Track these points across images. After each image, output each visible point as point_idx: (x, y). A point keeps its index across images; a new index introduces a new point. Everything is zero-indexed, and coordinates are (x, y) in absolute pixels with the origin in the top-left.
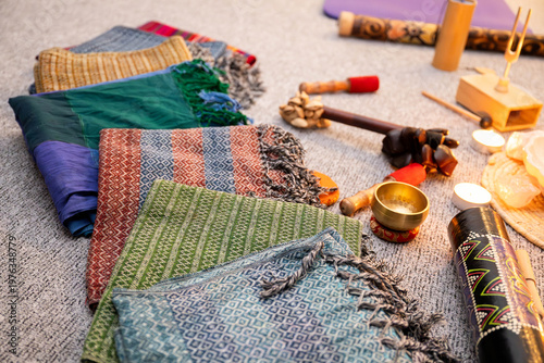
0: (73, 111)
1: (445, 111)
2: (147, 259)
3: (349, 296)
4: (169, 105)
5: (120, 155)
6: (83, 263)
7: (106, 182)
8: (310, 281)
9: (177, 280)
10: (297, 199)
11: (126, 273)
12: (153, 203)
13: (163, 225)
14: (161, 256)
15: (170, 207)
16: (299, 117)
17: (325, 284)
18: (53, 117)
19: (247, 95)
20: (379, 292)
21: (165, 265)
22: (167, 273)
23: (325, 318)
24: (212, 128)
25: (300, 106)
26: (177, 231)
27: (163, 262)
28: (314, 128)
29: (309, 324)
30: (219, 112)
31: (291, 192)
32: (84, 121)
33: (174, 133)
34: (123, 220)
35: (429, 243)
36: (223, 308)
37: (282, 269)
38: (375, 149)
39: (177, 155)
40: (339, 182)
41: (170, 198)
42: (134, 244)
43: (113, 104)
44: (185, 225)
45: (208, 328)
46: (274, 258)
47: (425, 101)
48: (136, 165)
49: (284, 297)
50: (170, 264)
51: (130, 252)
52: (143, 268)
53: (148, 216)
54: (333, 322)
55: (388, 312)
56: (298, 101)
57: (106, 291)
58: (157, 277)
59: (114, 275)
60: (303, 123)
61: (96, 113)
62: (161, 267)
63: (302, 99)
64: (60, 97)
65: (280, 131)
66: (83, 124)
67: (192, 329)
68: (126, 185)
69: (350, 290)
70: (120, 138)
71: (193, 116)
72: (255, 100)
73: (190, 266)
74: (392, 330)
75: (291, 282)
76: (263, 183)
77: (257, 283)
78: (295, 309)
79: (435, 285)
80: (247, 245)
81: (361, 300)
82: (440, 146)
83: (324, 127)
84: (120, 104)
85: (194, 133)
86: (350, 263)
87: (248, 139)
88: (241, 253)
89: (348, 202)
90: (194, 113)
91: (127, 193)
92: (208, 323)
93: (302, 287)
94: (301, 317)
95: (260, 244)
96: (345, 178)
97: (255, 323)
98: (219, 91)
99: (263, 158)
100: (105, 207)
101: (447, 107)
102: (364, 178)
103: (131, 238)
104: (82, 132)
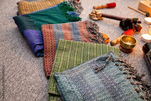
0: (32, 20)
1: (135, 12)
2: (61, 63)
3: (120, 71)
4: (59, 16)
5: (48, 33)
6: (42, 64)
7: (45, 41)
8: (108, 67)
9: (70, 68)
10: (99, 42)
11: (56, 67)
12: (60, 46)
13: (64, 52)
14: (65, 62)
15: (65, 47)
16: (95, 17)
17: (112, 67)
18: (27, 22)
19: (78, 11)
20: (127, 69)
21: (66, 64)
22: (67, 67)
23: (114, 77)
24: (72, 23)
25: (95, 14)
26: (68, 54)
27: (66, 63)
28: (99, 20)
29: (109, 79)
30: (73, 17)
31: (97, 40)
32: (36, 23)
33: (61, 25)
34: (52, 51)
35: (137, 52)
36: (85, 76)
37: (99, 64)
38: (117, 25)
39: (64, 31)
40: (109, 36)
41: (64, 44)
42: (57, 59)
43: (42, 17)
44: (70, 52)
45: (82, 82)
46: (97, 61)
47: (129, 9)
48: (53, 35)
49: (101, 72)
50: (68, 64)
51: (56, 61)
52: (61, 66)
53: (59, 50)
54: (116, 78)
55: (131, 74)
56: (94, 12)
57: (51, 73)
58: (65, 68)
59: (53, 68)
60: (96, 19)
61: (38, 20)
62: (66, 65)
63: (95, 12)
64: (27, 16)
65: (92, 22)
66: (35, 23)
67: (78, 83)
68: (51, 41)
69: (120, 69)
70: (47, 27)
71: (66, 19)
72: (81, 12)
73: (73, 64)
74: (132, 79)
75: (103, 67)
76: (89, 38)
77: (93, 68)
78: (105, 75)
79: (140, 64)
80: (88, 57)
81: (123, 72)
82: (137, 24)
83: (102, 19)
84: (45, 17)
85: (68, 24)
86: (119, 61)
87: (83, 25)
88: (87, 59)
89: (113, 42)
90: (66, 18)
91: (52, 44)
92: (82, 81)
93: (106, 68)
94: (107, 77)
95: (92, 57)
96: (110, 34)
97: (95, 80)
98: (72, 11)
99: (88, 30)
100: (46, 48)
101: (136, 11)
102: (115, 34)
103: (56, 57)
104: (35, 26)
